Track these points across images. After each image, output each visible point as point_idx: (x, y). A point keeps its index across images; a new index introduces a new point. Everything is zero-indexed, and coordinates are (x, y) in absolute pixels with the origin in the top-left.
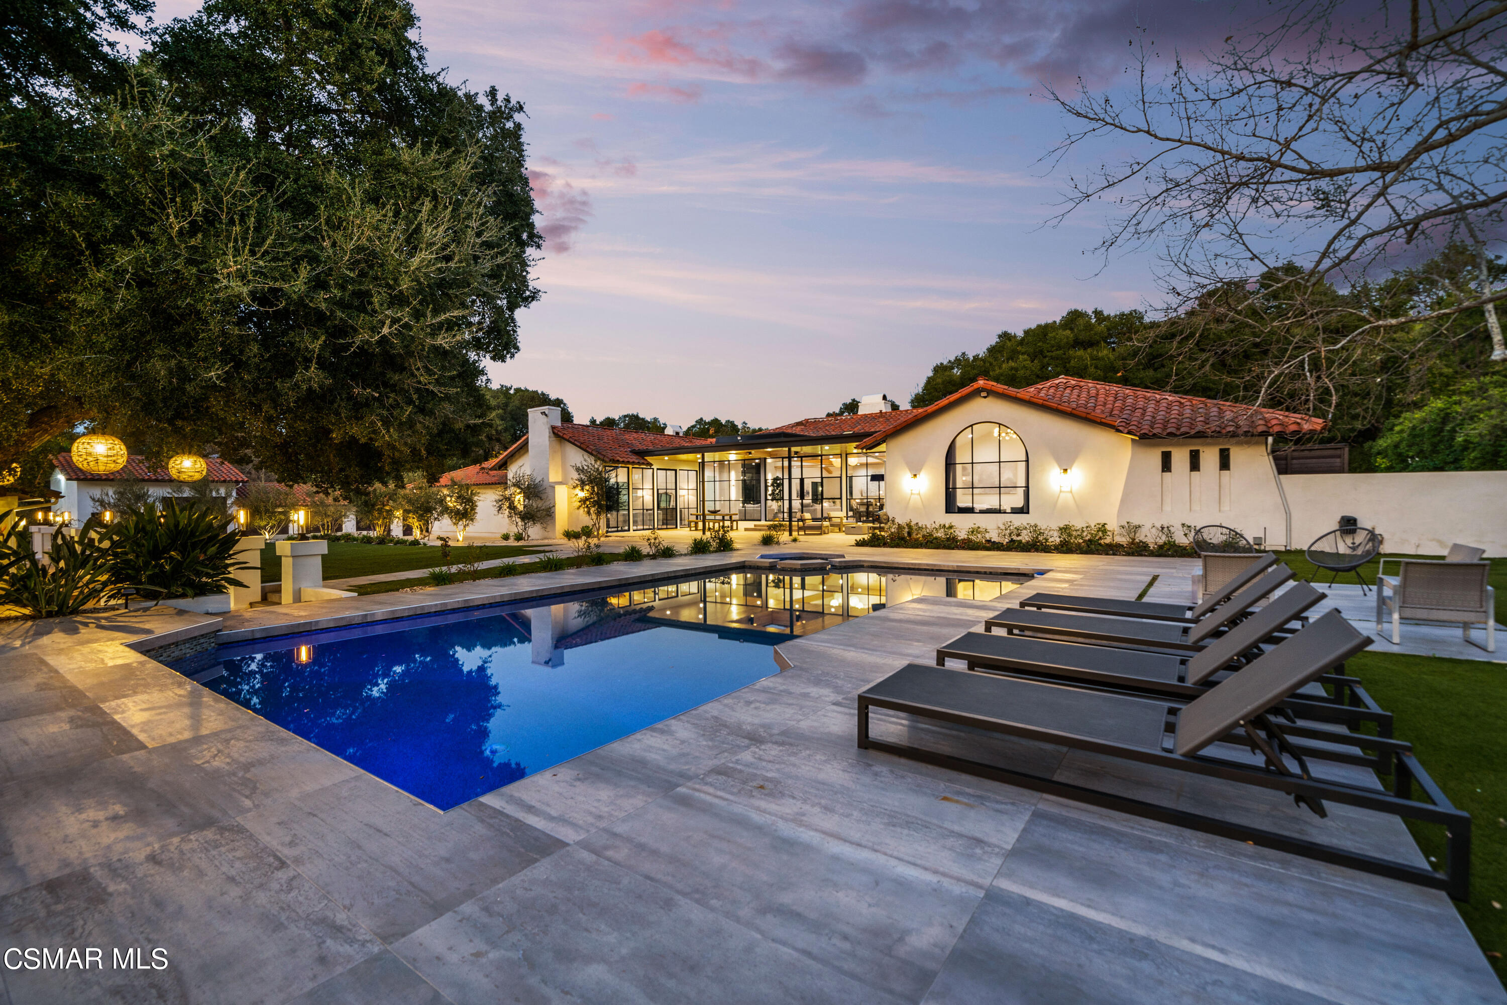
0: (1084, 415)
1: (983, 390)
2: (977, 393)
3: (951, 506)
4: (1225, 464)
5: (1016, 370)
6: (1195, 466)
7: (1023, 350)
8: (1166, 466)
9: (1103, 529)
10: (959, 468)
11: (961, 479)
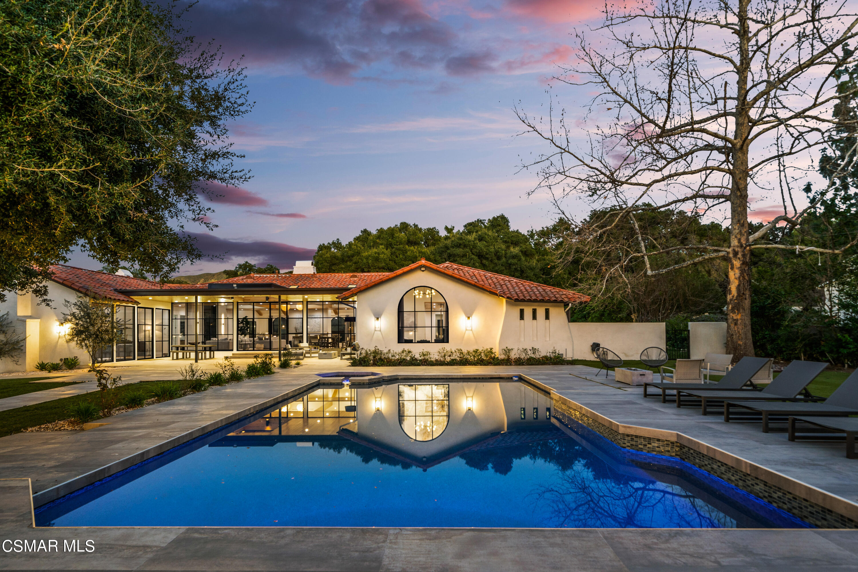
0: (481, 286)
1: (424, 266)
2: (419, 268)
3: (401, 339)
4: (547, 317)
5: (379, 254)
6: (534, 317)
7: (380, 242)
8: (522, 317)
9: (491, 351)
10: (405, 314)
11: (408, 320)
